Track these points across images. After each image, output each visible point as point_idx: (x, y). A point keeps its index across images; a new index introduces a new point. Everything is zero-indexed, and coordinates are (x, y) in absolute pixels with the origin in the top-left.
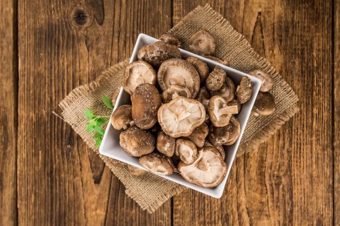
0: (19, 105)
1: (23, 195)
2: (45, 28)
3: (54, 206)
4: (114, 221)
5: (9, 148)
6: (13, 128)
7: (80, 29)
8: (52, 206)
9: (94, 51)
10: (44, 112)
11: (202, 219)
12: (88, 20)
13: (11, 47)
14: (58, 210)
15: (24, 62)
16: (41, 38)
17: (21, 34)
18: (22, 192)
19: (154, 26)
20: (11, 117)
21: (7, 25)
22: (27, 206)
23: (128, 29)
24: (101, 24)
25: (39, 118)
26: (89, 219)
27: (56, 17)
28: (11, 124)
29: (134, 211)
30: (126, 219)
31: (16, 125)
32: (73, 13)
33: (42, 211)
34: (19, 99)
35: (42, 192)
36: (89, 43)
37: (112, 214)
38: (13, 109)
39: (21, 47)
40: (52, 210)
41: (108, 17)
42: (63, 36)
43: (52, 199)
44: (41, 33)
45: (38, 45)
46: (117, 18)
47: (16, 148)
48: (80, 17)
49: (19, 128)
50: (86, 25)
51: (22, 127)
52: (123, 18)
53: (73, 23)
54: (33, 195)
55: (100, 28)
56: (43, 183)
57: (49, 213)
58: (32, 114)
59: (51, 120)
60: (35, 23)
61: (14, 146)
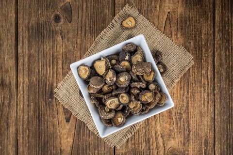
0: (19, 75)
1: (21, 131)
2: (35, 26)
3: (40, 137)
4: (78, 145)
5: (12, 102)
6: (15, 89)
7: (57, 26)
8: (39, 137)
9: (66, 39)
10: (34, 79)
11: (133, 142)
12: (62, 20)
13: (14, 39)
14: (43, 140)
15: (22, 48)
16: (32, 32)
17: (20, 30)
18: (20, 129)
19: (103, 23)
20: (14, 82)
21: (11, 25)
22: (23, 138)
23: (87, 25)
24: (70, 22)
25: (31, 83)
26: (63, 144)
27: (42, 19)
28: (14, 87)
29: (91, 138)
30: (86, 143)
31: (17, 87)
32: (53, 16)
33: (33, 141)
34: (19, 71)
35: (33, 129)
36: (63, 34)
37: (77, 141)
38: (15, 77)
39: (20, 38)
40: (39, 139)
41: (75, 18)
42: (46, 30)
43: (39, 133)
44: (32, 29)
45: (31, 36)
46: (80, 18)
47: (17, 102)
48: (57, 19)
49: (19, 89)
50: (61, 23)
51: (20, 88)
52: (84, 18)
53: (53, 22)
54: (27, 131)
55: (70, 25)
56: (34, 123)
57: (38, 142)
58: (27, 80)
59: (39, 84)
60: (29, 22)
61: (15, 101)
